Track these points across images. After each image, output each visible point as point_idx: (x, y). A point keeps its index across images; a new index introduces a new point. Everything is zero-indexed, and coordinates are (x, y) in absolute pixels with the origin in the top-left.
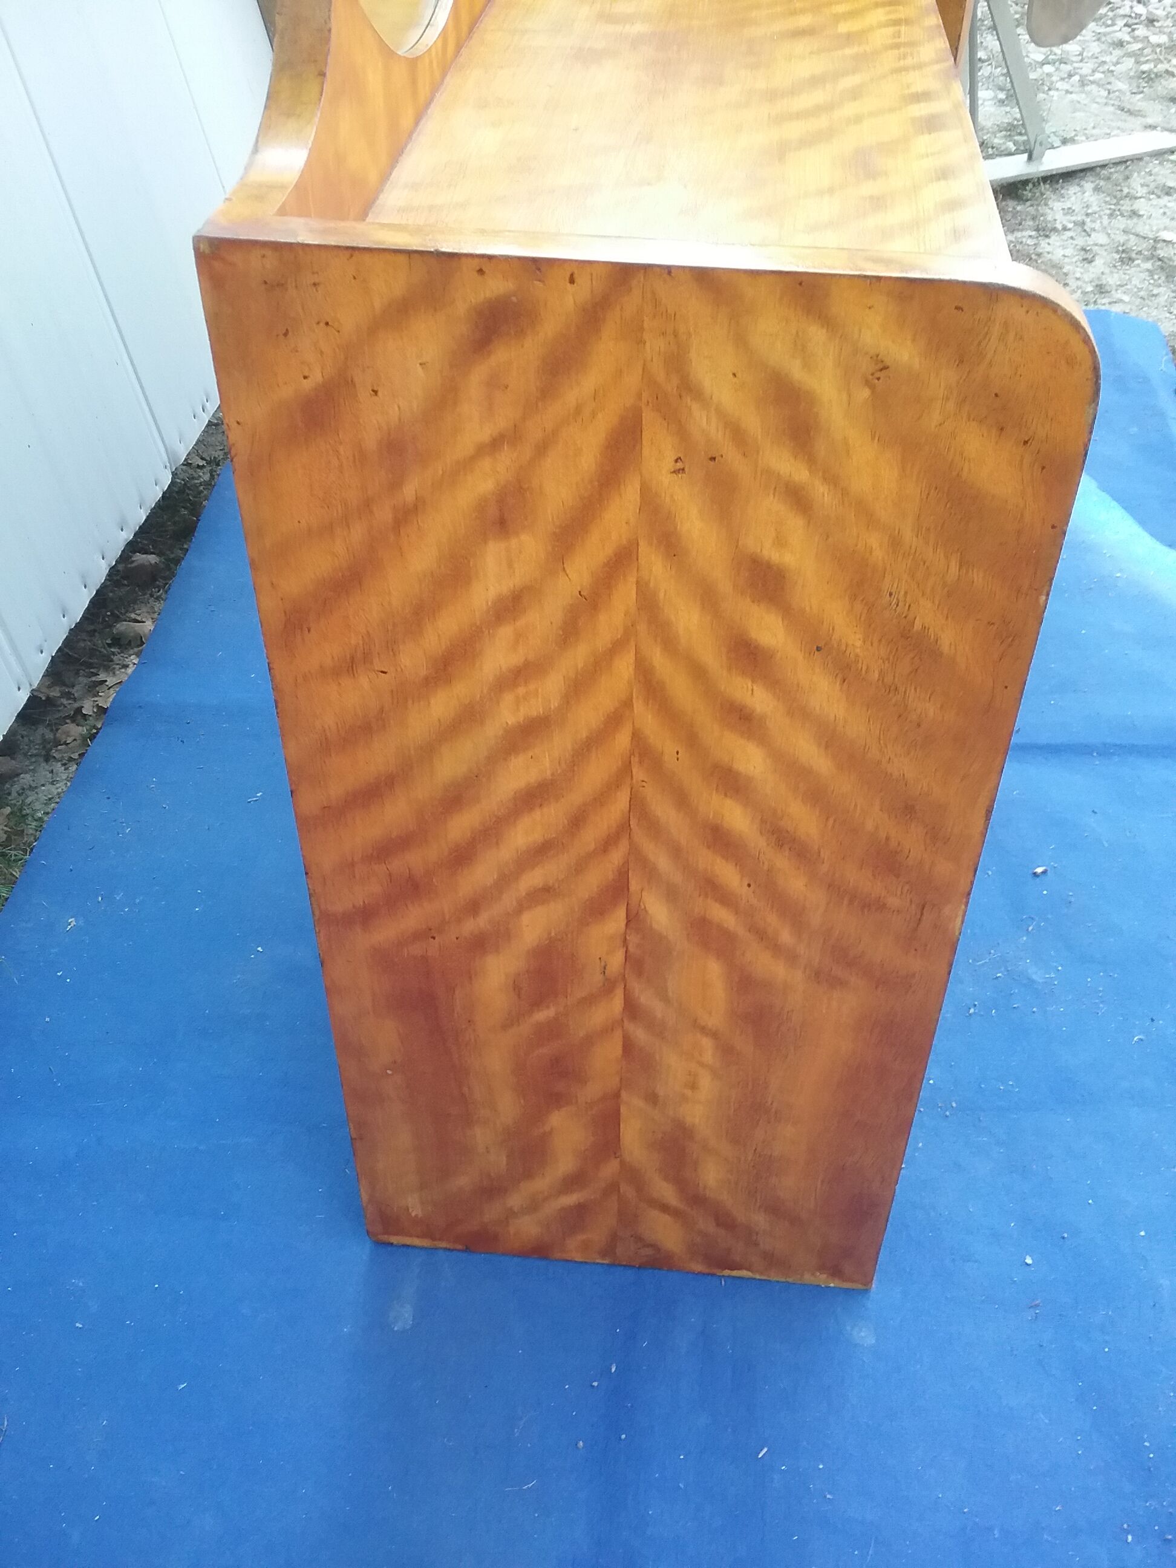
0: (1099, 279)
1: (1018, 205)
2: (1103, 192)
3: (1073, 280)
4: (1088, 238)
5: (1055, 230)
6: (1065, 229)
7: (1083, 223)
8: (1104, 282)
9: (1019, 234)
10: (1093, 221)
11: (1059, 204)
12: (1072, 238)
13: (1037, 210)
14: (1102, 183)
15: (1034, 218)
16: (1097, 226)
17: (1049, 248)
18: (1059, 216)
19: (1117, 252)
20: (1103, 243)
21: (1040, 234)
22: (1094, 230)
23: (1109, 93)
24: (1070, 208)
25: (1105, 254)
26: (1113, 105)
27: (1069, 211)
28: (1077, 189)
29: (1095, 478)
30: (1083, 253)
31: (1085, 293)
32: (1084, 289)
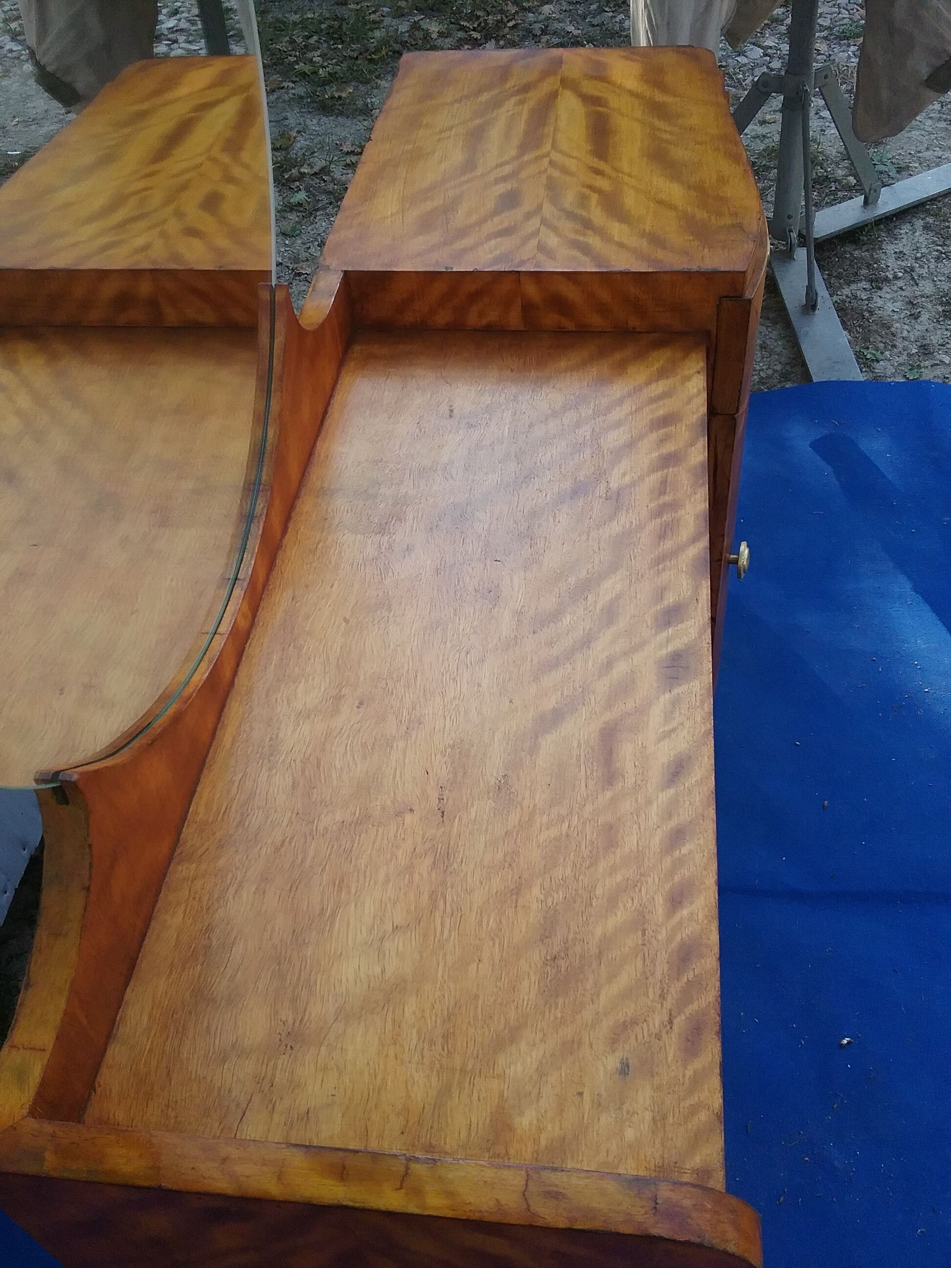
0: (923, 338)
1: (855, 249)
2: (932, 231)
3: (900, 340)
4: (915, 288)
5: (887, 280)
6: (896, 278)
7: (912, 269)
8: (927, 342)
9: (853, 287)
10: (921, 267)
11: (893, 246)
12: (901, 288)
13: (872, 256)
14: (930, 220)
15: (869, 266)
16: (924, 271)
17: (880, 303)
18: (891, 262)
19: (941, 304)
20: (929, 294)
21: (872, 286)
22: (920, 276)
23: (942, 106)
24: (901, 252)
25: (929, 306)
26: (945, 120)
27: (900, 255)
28: (908, 226)
29: (910, 578)
30: (909, 307)
31: (910, 355)
32: (909, 351)
